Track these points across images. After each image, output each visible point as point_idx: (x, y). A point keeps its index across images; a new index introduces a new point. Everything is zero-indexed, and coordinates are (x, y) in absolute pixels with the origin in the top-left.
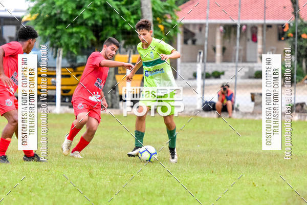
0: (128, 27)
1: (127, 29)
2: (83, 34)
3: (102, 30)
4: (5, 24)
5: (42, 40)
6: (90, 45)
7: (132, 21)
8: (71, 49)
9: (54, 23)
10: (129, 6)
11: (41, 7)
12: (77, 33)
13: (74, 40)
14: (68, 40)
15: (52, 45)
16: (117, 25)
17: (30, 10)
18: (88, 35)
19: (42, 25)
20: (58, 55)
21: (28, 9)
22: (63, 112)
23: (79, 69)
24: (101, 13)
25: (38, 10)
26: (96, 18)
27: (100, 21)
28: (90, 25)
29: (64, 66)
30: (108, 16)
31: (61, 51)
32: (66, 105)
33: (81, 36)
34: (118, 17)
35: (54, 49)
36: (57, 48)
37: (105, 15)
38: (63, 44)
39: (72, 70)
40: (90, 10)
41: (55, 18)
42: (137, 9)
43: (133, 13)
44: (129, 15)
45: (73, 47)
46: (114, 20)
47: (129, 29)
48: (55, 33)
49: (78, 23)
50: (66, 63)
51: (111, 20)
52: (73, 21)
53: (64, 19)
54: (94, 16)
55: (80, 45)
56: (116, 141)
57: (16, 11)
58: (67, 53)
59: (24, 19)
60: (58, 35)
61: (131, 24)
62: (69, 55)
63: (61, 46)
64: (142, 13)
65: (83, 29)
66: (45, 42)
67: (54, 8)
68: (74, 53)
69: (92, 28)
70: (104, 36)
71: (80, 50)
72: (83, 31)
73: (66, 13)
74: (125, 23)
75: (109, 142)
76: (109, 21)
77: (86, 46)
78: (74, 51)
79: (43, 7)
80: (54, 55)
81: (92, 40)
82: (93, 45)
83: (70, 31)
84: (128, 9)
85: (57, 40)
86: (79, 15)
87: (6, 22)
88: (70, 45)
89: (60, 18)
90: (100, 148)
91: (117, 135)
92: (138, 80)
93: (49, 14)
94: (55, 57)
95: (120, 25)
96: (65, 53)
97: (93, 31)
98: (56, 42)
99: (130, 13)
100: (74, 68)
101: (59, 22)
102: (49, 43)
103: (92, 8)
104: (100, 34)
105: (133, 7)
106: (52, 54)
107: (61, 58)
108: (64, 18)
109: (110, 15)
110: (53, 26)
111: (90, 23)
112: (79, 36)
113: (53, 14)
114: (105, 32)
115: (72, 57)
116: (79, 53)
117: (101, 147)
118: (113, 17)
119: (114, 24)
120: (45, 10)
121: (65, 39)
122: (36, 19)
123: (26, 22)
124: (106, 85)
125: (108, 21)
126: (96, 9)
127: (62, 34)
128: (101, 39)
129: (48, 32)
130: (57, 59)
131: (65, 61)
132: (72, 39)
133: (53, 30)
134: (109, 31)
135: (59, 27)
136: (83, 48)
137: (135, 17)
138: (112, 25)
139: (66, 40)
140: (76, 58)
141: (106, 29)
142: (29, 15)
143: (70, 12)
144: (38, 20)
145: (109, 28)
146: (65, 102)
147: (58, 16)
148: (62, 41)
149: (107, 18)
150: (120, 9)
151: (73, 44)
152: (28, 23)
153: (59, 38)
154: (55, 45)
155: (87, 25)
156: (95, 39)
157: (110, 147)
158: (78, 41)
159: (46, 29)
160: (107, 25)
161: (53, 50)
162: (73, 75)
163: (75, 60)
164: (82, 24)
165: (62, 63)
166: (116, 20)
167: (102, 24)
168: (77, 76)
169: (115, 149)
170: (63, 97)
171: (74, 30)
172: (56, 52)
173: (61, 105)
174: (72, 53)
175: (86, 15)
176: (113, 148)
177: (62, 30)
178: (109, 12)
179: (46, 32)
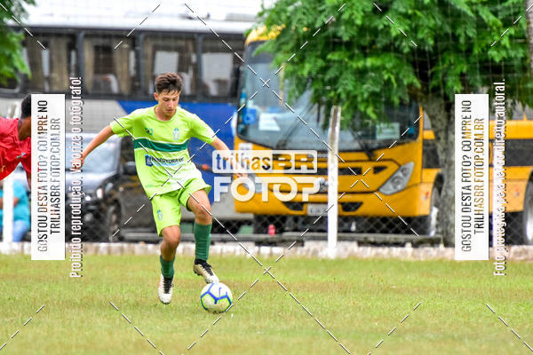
0: (496, 56)
1: (492, 60)
2: (389, 71)
3: (433, 63)
4: (205, 51)
5: (294, 87)
6: (407, 99)
7: (506, 41)
8: (362, 108)
9: (320, 47)
10: (499, 7)
11: (291, 8)
12: (376, 69)
13: (368, 87)
14: (355, 87)
15: (317, 99)
16: (469, 51)
17: (266, 15)
18: (401, 76)
19: (292, 50)
20: (331, 120)
21: (261, 15)
22: (345, 255)
23: (381, 154)
24: (432, 23)
25: (283, 17)
26: (420, 36)
27: (431, 42)
28: (406, 50)
29: (345, 147)
30: (448, 29)
31: (339, 112)
32: (352, 240)
33: (386, 77)
34: (472, 33)
35: (323, 109)
36: (329, 106)
37: (441, 28)
38: (343, 96)
39: (363, 156)
40: (406, 16)
41: (325, 34)
42: (516, 14)
43: (507, 23)
44: (498, 28)
45: (366, 101)
46: (462, 40)
47: (497, 60)
48: (324, 70)
49: (379, 45)
50: (351, 140)
51: (456, 38)
52: (367, 41)
53: (346, 38)
54: (415, 30)
55: (383, 99)
56: (467, 324)
57: (230, 19)
58: (353, 117)
59: (251, 38)
60: (330, 74)
61: (505, 48)
62: (358, 123)
63: (339, 101)
64: (529, 23)
65: (389, 62)
66: (301, 93)
67: (321, 12)
68: (369, 118)
69: (411, 58)
70: (440, 75)
71: (383, 108)
72: (389, 65)
73: (350, 22)
74: (488, 47)
75: (450, 325)
76: (451, 42)
77: (396, 101)
78: (370, 111)
79: (296, 10)
80: (321, 123)
81: (410, 86)
82: (413, 97)
83: (360, 64)
84: (495, 14)
85: (328, 88)
86: (381, 27)
87: (208, 44)
88: (359, 99)
89: (335, 36)
90: (430, 340)
91: (471, 308)
92: (521, 180)
93: (311, 26)
94: (325, 126)
95: (476, 51)
96: (348, 117)
97: (414, 64)
98: (325, 92)
99: (500, 23)
100: (370, 152)
101: (334, 43)
102: (308, 94)
103: (410, 12)
104: (429, 72)
105: (509, 8)
106: (318, 120)
107: (337, 129)
108: (345, 34)
109: (454, 27)
110: (319, 53)
111: (408, 45)
112: (381, 76)
113: (318, 24)
114: (441, 67)
115: (364, 126)
116: (381, 118)
117: (432, 337)
118: (459, 31)
119: (464, 48)
120: (299, 15)
121: (348, 84)
122: (278, 38)
123: (255, 44)
124: (443, 193)
125: (448, 42)
126: (419, 13)
127: (341, 73)
128: (434, 83)
129: (307, 68)
130: (330, 130)
131: (349, 137)
132: (364, 84)
133: (320, 63)
134: (451, 64)
135: (334, 56)
136: (389, 104)
137: (512, 31)
138: (458, 51)
139: (350, 88)
140: (374, 128)
141: (443, 61)
142: (262, 29)
143: (359, 22)
144: (283, 40)
145: (452, 58)
146: (349, 231)
147: (331, 30)
148: (340, 90)
149: (447, 34)
150: (476, 13)
151: (366, 95)
152: (260, 47)
153: (334, 81)
154: (324, 99)
155: (398, 50)
156: (418, 84)
157: (453, 338)
158: (377, 90)
159: (302, 60)
160: (446, 49)
161: (319, 109)
162: (367, 168)
163: (371, 134)
164: (386, 49)
165: (341, 141)
166: (468, 38)
167: (435, 48)
168: (377, 170)
169: (466, 340)
170: (343, 221)
171: (370, 62)
172: (328, 116)
173: (340, 239)
174: (364, 115)
175: (398, 28)
176: (461, 339)
177: (340, 62)
178: (450, 20)
179: (303, 67)
